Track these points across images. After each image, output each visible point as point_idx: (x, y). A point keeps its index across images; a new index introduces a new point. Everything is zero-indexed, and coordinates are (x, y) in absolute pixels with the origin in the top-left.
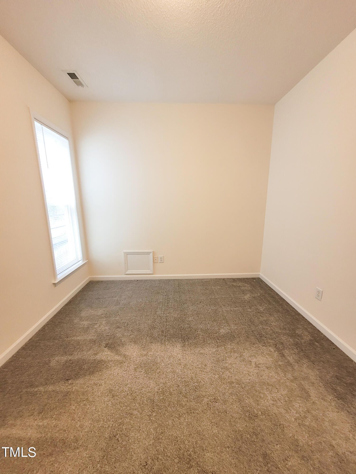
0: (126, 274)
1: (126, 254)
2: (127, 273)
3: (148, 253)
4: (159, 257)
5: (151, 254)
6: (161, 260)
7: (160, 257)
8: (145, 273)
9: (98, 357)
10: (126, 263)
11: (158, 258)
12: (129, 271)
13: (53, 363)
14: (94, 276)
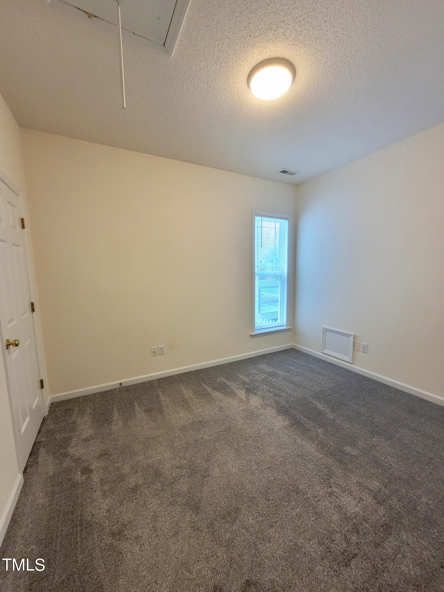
0: (323, 353)
1: (325, 330)
2: (324, 351)
3: (349, 336)
4: (362, 344)
5: (352, 337)
6: (364, 349)
7: (364, 344)
8: (342, 358)
9: (236, 391)
10: (324, 340)
11: (360, 346)
12: (325, 350)
13: (218, 380)
14: (297, 345)
